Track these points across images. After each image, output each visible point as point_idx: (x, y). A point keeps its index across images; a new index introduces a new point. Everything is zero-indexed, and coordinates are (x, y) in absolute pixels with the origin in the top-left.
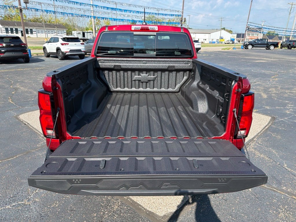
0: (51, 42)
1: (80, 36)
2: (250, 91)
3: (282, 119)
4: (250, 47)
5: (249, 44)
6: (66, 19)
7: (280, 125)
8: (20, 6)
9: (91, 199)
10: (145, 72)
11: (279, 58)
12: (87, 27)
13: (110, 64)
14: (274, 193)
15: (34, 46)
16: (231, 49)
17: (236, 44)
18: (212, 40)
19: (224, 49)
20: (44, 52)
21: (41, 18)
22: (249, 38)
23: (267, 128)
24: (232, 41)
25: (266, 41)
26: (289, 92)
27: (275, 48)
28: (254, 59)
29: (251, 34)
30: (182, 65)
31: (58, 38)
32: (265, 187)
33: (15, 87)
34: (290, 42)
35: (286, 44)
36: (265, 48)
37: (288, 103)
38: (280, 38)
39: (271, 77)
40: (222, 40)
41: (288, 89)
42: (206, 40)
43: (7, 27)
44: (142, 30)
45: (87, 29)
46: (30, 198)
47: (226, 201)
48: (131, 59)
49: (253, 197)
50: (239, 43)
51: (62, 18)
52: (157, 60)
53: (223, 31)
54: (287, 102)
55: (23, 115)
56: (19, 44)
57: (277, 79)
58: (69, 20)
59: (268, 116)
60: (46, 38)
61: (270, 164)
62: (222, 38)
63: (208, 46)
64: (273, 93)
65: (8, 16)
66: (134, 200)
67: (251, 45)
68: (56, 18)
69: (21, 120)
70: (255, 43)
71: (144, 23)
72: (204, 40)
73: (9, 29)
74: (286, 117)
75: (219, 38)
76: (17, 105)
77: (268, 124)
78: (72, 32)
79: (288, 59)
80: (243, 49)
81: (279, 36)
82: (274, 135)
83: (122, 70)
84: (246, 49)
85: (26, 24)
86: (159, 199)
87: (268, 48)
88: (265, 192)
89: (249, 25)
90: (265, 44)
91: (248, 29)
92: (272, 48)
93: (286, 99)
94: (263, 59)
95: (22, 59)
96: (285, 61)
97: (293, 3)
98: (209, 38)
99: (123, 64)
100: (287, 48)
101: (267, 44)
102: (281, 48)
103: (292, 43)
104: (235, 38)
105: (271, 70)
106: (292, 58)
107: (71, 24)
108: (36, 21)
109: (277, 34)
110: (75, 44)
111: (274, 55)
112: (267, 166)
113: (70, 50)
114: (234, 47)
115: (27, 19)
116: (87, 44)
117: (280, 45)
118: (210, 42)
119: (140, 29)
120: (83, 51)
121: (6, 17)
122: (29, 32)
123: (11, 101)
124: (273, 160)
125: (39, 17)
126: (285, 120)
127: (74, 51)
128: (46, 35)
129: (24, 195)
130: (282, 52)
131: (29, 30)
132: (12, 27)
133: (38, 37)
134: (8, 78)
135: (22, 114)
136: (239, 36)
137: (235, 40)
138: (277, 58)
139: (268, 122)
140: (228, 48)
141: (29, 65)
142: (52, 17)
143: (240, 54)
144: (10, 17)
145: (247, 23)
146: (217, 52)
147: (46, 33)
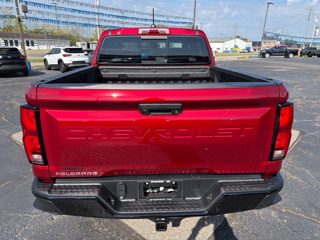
0: (52, 54)
1: (85, 48)
2: (288, 100)
3: (312, 134)
4: (267, 55)
5: (266, 53)
6: (69, 30)
7: (311, 140)
8: (18, 16)
9: (92, 237)
10: (155, 82)
11: (300, 67)
12: (92, 38)
13: (115, 73)
14: (314, 225)
15: (35, 58)
16: (247, 58)
17: (252, 53)
18: (226, 49)
19: (240, 58)
20: (45, 65)
21: (43, 29)
22: (266, 46)
23: (296, 144)
24: (247, 50)
25: (285, 49)
26: (316, 103)
27: (294, 56)
28: (273, 68)
29: (267, 42)
30: (198, 73)
31: (60, 49)
32: (303, 217)
33: (11, 102)
34: (310, 49)
35: (306, 52)
36: (283, 57)
37: (317, 115)
38: (299, 46)
39: (294, 87)
40: (237, 48)
41: (315, 99)
42: (219, 49)
43: (6, 39)
44: (151, 33)
45: (92, 40)
46: (17, 236)
47: (257, 236)
48: (139, 67)
49: (289, 231)
50: (255, 52)
51: (65, 29)
52: (169, 67)
53: (237, 39)
54: (315, 113)
55: (16, 134)
56: (17, 56)
57: (300, 89)
58: (73, 30)
59: (296, 131)
60: (48, 50)
61: (305, 187)
62: (237, 47)
63: (222, 56)
64: (298, 104)
65: (8, 28)
66: (145, 238)
67: (269, 53)
68: (58, 28)
69: (14, 140)
70: (273, 51)
71: (153, 26)
72: (217, 49)
73: (9, 41)
74: (317, 131)
75: (233, 47)
76: (11, 123)
77: (297, 139)
78: (76, 43)
79: (310, 67)
80: (260, 57)
81: (298, 43)
82: (306, 153)
83: (128, 81)
84: (263, 57)
85: (26, 36)
86: (175, 236)
87: (287, 56)
88: (303, 223)
89: (265, 32)
90: (283, 52)
91: (265, 37)
92: (291, 56)
93: (313, 110)
94: (282, 67)
95: (20, 72)
96: (306, 69)
97: (311, 8)
98: (223, 47)
99: (129, 73)
100: (307, 56)
101: (286, 52)
102: (301, 56)
103: (312, 50)
104: (251, 46)
105: (293, 79)
106: (315, 66)
107: (74, 35)
108: (37, 32)
109: (296, 42)
110: (79, 55)
111: (294, 63)
112: (302, 190)
113: (73, 62)
114: (250, 56)
115: (28, 30)
116: (91, 55)
117: (300, 53)
118: (224, 51)
119: (148, 33)
120: (87, 63)
121: (6, 29)
122: (30, 44)
123: (5, 118)
124: (308, 182)
125: (41, 28)
126: (316, 134)
127: (77, 62)
128: (48, 46)
129: (10, 233)
130: (302, 60)
131: (30, 42)
132: (11, 39)
133: (40, 49)
134: (3, 92)
135: (16, 132)
136: (254, 44)
137: (251, 48)
138: (298, 67)
139: (297, 137)
140: (244, 57)
141: (28, 78)
142: (54, 27)
143: (257, 63)
144: (9, 28)
145: (264, 30)
146: (232, 61)
147: (48, 45)
